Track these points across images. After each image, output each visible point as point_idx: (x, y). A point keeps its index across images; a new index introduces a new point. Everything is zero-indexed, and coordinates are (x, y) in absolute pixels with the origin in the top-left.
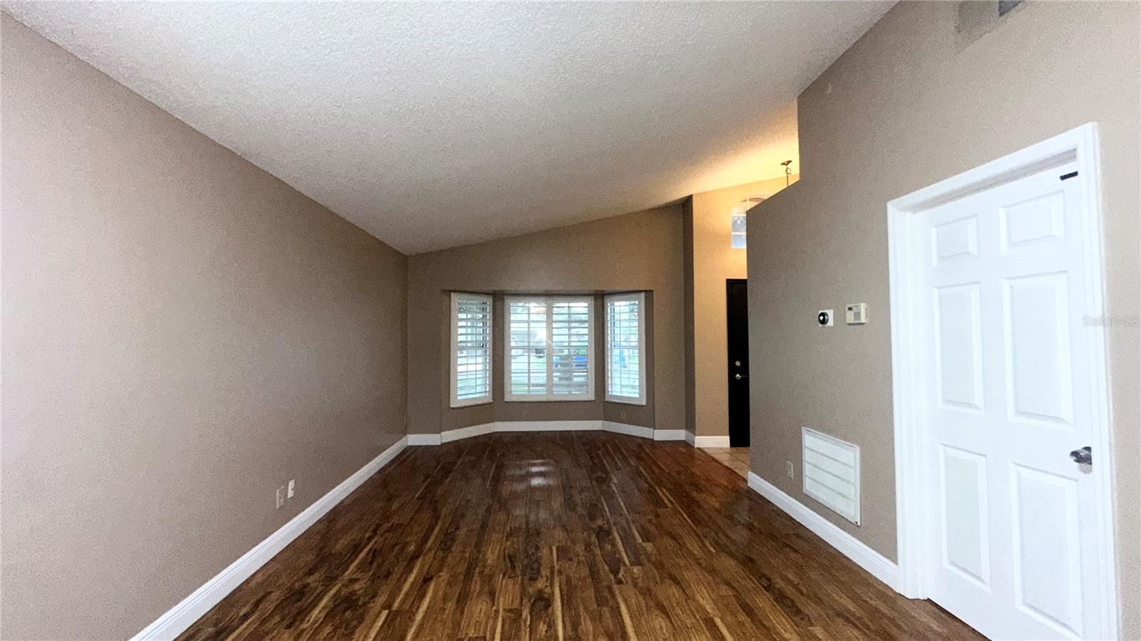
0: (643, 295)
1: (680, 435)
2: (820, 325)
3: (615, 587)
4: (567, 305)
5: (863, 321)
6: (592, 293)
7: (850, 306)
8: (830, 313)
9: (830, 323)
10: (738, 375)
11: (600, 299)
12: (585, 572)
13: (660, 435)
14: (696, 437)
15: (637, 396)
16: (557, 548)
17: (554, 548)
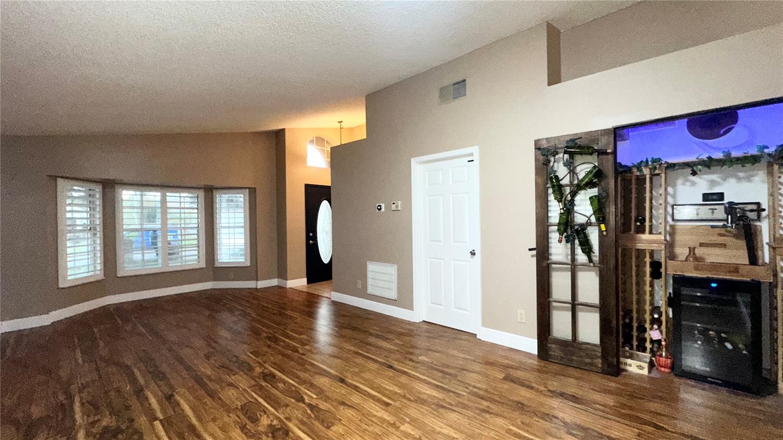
0: (247, 190)
1: (274, 282)
2: (377, 211)
3: (303, 357)
4: (178, 195)
5: (399, 209)
6: (203, 187)
7: (394, 202)
8: (383, 205)
9: (383, 210)
10: (311, 242)
11: (209, 192)
12: (280, 357)
13: (262, 284)
14: (288, 281)
15: (243, 260)
16: (250, 353)
17: (248, 353)
